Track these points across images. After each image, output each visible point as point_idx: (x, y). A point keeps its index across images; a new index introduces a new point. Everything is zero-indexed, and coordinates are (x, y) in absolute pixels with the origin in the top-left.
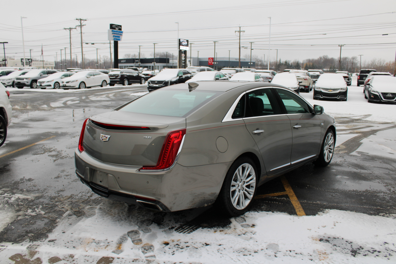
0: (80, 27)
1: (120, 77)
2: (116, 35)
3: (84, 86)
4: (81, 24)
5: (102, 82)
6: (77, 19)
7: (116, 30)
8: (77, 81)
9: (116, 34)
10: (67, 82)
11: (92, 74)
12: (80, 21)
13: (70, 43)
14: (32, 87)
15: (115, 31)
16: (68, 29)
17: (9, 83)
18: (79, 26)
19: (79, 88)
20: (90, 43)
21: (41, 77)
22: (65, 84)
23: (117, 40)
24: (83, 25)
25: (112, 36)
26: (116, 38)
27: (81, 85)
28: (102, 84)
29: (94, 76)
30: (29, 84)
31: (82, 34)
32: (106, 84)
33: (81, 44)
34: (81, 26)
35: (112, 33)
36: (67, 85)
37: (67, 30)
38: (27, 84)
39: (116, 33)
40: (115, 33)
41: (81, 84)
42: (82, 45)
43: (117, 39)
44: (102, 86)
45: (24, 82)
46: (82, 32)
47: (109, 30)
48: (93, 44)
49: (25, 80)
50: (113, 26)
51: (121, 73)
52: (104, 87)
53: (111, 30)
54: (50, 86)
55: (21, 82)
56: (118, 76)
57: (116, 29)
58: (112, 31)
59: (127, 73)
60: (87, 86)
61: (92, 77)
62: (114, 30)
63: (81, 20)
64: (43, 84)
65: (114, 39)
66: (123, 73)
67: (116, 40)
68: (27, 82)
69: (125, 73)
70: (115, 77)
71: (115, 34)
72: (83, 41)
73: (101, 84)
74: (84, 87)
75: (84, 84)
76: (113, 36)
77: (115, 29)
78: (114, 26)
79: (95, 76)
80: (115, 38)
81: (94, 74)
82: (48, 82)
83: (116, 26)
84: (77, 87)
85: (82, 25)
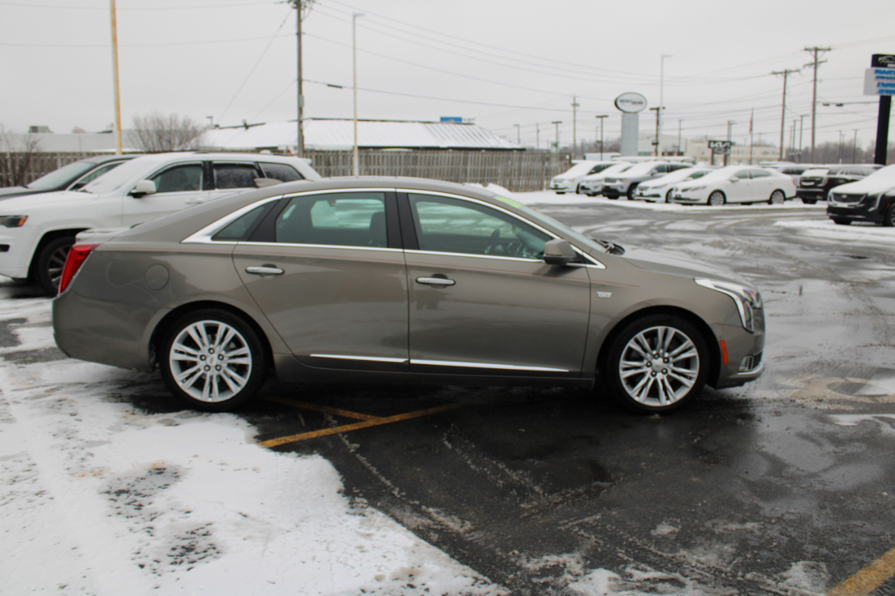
0: (813, 66)
1: (826, 183)
2: (885, 81)
3: (722, 199)
4: (816, 59)
5: (773, 194)
6: (806, 49)
7: (886, 69)
8: (704, 188)
9: (888, 78)
10: (684, 190)
11: (748, 175)
12: (813, 53)
13: (784, 105)
14: (630, 198)
15: (884, 72)
16: (781, 73)
17: (596, 187)
18: (811, 64)
19: (709, 203)
20: (833, 104)
21: (652, 176)
22: (679, 193)
23: (888, 95)
24: (820, 62)
25: (875, 83)
26: (885, 88)
27: (712, 197)
28: (771, 197)
29: (751, 177)
30: (625, 190)
31: (818, 83)
32: (782, 198)
33: (811, 108)
34: (816, 64)
35: (874, 75)
36: (684, 195)
37: (779, 75)
38: (620, 190)
39: (889, 75)
40: (884, 75)
41: (715, 195)
42: (814, 110)
43: (887, 91)
44: (770, 202)
45: (617, 186)
46: (818, 78)
47: (867, 71)
48: (841, 105)
49: (618, 183)
50: (880, 59)
51: (829, 173)
52: (775, 206)
53: (875, 69)
54: (657, 196)
55: (611, 187)
56: (820, 182)
57: (889, 65)
58: (876, 72)
59: (847, 174)
60: (728, 200)
61: (748, 181)
62: (882, 69)
63: (816, 50)
64: (645, 193)
65: (881, 91)
66: (835, 173)
67: (885, 94)
68: (622, 187)
69: (842, 173)
70: (812, 184)
71: (883, 78)
72: (817, 100)
73: (767, 198)
74: (722, 202)
75: (721, 196)
76: (879, 85)
77: (885, 65)
78: (884, 58)
79: (755, 180)
80: (882, 88)
81: (753, 174)
82: (655, 188)
83: (890, 59)
84: (705, 201)
85: (819, 60)
